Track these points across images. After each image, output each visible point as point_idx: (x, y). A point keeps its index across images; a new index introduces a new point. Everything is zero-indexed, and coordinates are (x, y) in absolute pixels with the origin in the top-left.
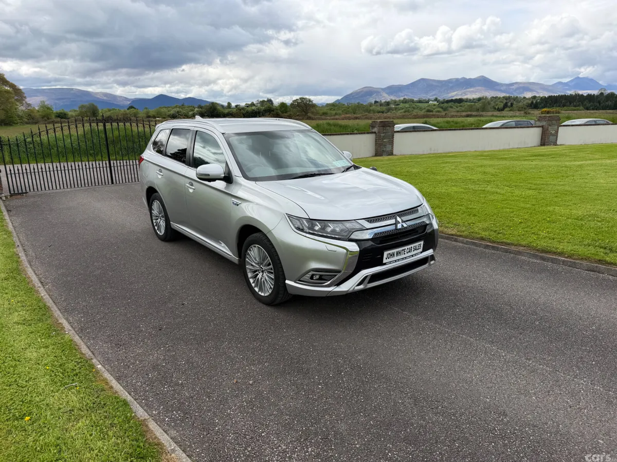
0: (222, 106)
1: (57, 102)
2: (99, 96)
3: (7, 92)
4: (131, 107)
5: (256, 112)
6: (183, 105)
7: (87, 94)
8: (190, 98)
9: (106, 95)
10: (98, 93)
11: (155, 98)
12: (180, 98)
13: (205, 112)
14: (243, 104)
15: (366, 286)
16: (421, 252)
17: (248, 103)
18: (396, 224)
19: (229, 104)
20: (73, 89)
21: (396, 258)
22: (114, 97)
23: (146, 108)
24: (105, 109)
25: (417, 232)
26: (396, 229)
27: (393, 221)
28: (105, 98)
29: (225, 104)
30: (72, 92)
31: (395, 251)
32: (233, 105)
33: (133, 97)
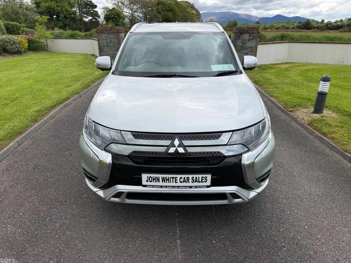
0: (317, 22)
1: (221, 19)
2: (242, 16)
3: (193, 14)
4: (258, 23)
5: (340, 26)
6: (289, 21)
7: (237, 14)
8: (296, 17)
9: (246, 15)
10: (242, 14)
11: (274, 17)
12: (290, 17)
13: (302, 26)
14: (333, 21)
15: (124, 200)
16: (208, 187)
17: (338, 20)
18: (168, 147)
19: (323, 21)
20: (229, 12)
21: (161, 183)
22: (250, 16)
23: (265, 23)
24: (242, 24)
25: (209, 161)
26: (166, 152)
27: (167, 142)
28: (245, 17)
29: (320, 21)
30: (229, 14)
31: (160, 176)
32: (326, 21)
33: (261, 17)
